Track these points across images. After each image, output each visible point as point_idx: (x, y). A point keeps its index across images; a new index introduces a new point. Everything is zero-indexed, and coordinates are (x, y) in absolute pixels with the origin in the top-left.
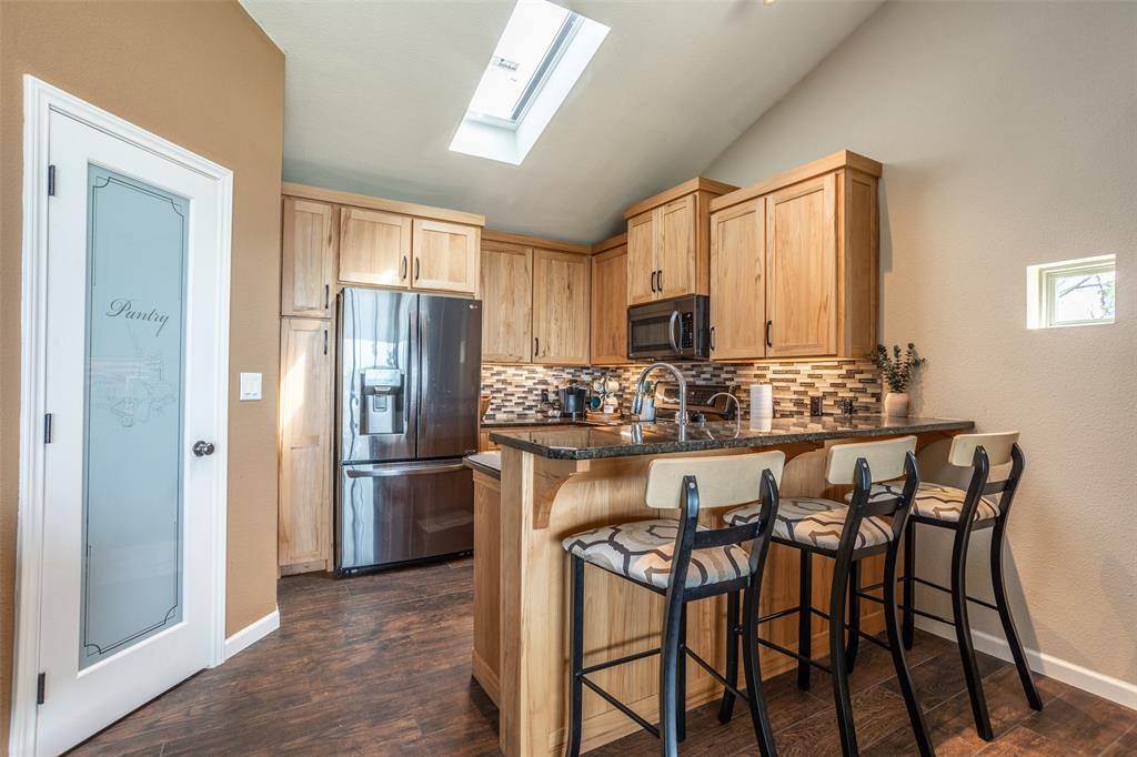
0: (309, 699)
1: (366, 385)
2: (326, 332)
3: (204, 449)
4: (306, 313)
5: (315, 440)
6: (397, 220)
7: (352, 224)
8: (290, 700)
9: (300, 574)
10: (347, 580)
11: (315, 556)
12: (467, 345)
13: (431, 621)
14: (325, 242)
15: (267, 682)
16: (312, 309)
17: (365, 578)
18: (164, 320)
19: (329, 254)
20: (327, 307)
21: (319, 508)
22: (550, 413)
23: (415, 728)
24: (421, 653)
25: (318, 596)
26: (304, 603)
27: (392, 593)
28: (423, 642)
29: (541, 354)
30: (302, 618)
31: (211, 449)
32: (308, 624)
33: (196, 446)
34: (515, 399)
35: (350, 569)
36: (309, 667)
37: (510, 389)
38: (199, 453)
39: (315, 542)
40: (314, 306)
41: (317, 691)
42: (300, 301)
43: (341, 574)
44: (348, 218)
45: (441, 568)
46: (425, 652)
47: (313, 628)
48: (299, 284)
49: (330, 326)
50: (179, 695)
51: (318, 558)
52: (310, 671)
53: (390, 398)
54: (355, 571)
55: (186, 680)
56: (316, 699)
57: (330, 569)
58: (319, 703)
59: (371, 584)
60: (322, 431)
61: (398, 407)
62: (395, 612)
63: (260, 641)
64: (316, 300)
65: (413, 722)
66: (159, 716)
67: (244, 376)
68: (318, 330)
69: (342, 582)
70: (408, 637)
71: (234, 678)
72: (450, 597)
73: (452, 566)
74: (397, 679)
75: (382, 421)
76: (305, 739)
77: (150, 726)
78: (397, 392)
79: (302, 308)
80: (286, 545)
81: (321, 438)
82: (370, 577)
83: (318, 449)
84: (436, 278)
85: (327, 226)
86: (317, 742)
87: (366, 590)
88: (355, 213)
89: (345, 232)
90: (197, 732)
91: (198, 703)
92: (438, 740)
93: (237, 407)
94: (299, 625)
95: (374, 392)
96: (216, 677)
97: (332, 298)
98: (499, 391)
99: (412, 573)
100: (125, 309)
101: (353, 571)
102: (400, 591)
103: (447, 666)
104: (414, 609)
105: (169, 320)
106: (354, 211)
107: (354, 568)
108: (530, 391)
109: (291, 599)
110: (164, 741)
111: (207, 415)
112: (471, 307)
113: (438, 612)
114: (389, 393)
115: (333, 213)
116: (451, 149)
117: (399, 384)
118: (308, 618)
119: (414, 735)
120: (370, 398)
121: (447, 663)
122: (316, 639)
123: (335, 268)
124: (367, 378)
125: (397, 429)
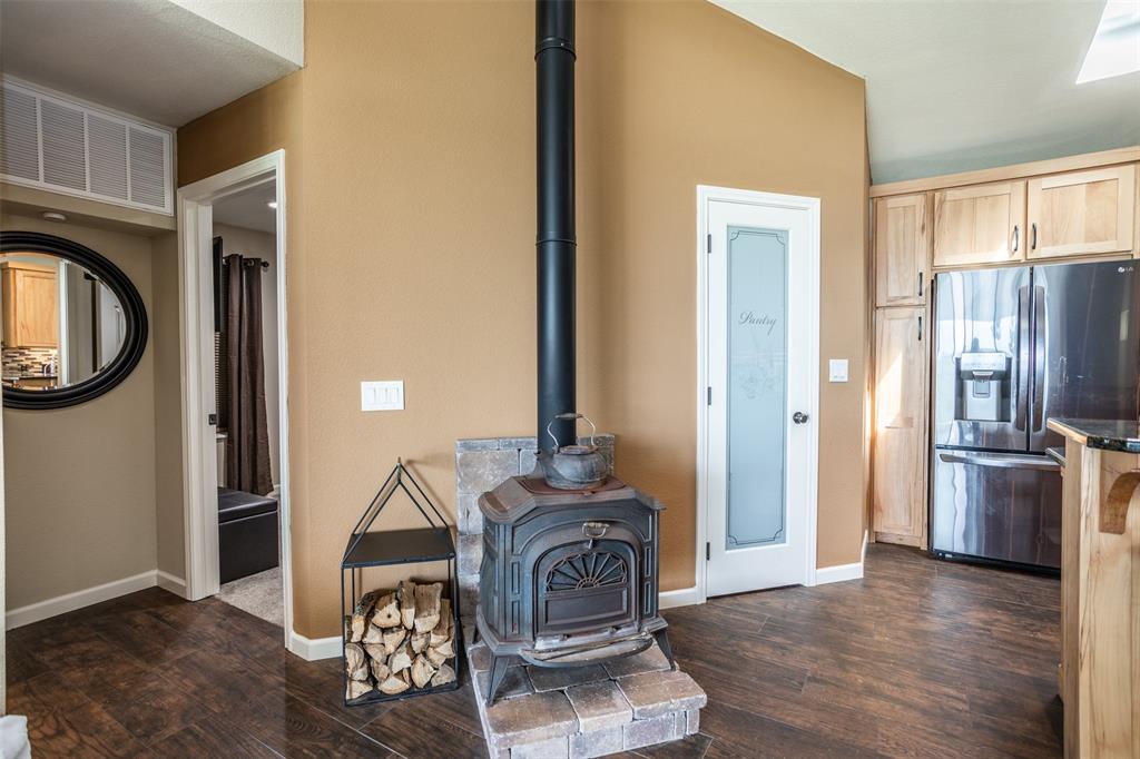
0: (871, 635)
1: (962, 368)
2: (920, 318)
3: (800, 418)
4: (900, 302)
5: (908, 421)
6: (1006, 188)
7: (947, 207)
8: (857, 630)
9: (894, 544)
10: (939, 562)
11: (908, 530)
12: (1130, 317)
13: (1025, 628)
14: (918, 232)
15: (841, 610)
16: (904, 298)
17: (960, 566)
18: (773, 322)
19: (922, 242)
20: (921, 294)
21: (912, 485)
23: (964, 702)
24: (997, 648)
25: (905, 566)
26: (890, 567)
27: (985, 587)
28: (1005, 641)
30: (884, 578)
31: (805, 419)
32: (888, 583)
33: (796, 415)
35: (944, 553)
36: (877, 614)
38: (797, 421)
39: (908, 517)
40: (907, 294)
41: (880, 634)
42: (894, 292)
43: (934, 555)
44: (942, 202)
46: (1002, 649)
47: (891, 588)
48: (892, 276)
49: (924, 312)
50: (783, 593)
51: (911, 533)
52: (879, 617)
53: (994, 385)
54: (950, 556)
55: (788, 587)
56: (877, 638)
57: (924, 547)
58: (878, 642)
59: (965, 573)
60: (915, 414)
61: (1004, 394)
62: (982, 604)
63: (845, 582)
64: (910, 289)
65: (964, 697)
66: (769, 600)
67: (832, 362)
68: (911, 317)
69: (933, 561)
70: (989, 630)
71: (820, 598)
74: (961, 657)
75: (983, 407)
76: (858, 659)
77: (762, 603)
78: (1003, 378)
79: (896, 298)
80: (880, 513)
81: (915, 421)
82: (965, 567)
83: (912, 430)
84: (1064, 243)
85: (920, 216)
86: (869, 666)
87: (956, 576)
88: (950, 195)
89: (940, 217)
90: (788, 620)
91: (793, 603)
92: (987, 723)
93: (827, 388)
94: (880, 582)
95: (973, 377)
96: (807, 593)
97: (926, 285)
99: (1020, 577)
100: (749, 319)
101: (947, 556)
102: (995, 589)
103: (1026, 673)
104: (1008, 609)
105: (775, 324)
106: (949, 192)
107: (949, 553)
109: (880, 561)
110: (769, 616)
111: (803, 393)
112: (1121, 270)
113: (1039, 624)
114: (991, 378)
115: (926, 201)
116: (1078, 82)
117: (1004, 368)
118: (893, 580)
119: (961, 706)
120: (969, 384)
121: (1027, 670)
122: (892, 598)
123: (929, 255)
124: (963, 362)
125: (1003, 416)
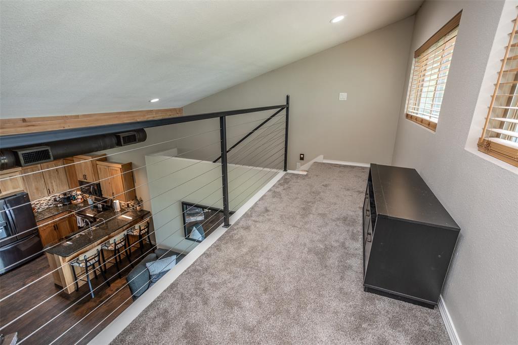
22: (59, 205)
29: (51, 192)
34: (44, 204)
37: (41, 202)
45: (34, 262)
72: (41, 269)
73: (37, 260)
98: (37, 204)
103: (48, 284)
108: (50, 200)
